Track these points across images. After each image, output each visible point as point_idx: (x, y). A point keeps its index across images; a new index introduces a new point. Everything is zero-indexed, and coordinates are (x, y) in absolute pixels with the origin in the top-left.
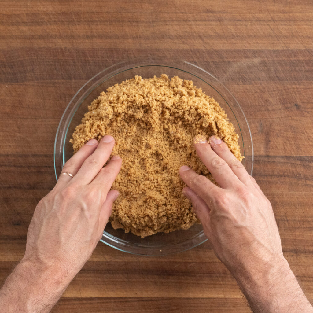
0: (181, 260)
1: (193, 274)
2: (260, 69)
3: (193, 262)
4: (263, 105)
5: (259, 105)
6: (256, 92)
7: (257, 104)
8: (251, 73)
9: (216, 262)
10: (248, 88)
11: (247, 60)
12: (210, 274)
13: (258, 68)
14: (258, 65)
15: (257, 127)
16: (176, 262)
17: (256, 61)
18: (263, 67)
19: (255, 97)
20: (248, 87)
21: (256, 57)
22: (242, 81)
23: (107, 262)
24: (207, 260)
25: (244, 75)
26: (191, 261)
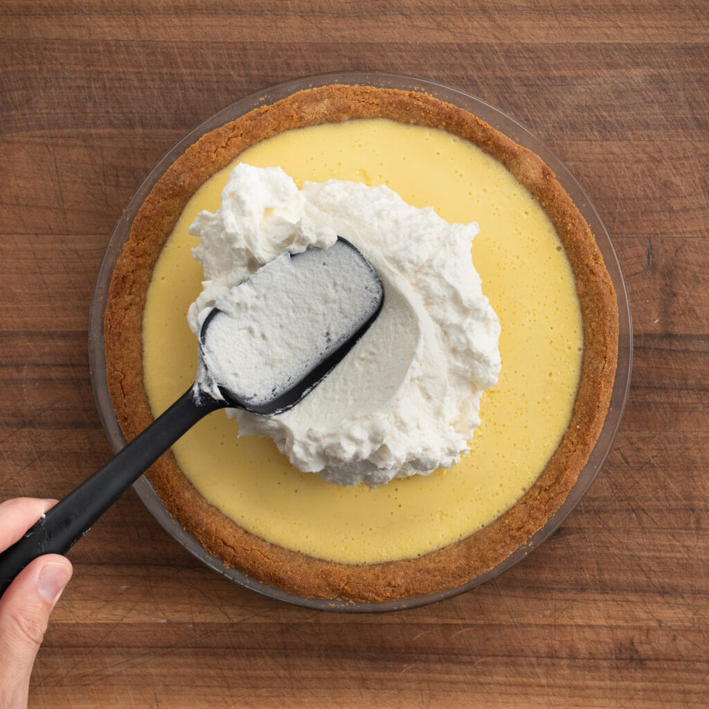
0: (433, 620)
1: (466, 658)
2: (648, 99)
3: (465, 626)
4: (658, 195)
5: (647, 197)
6: (639, 161)
7: (640, 194)
8: (624, 107)
9: (530, 625)
10: (616, 150)
11: (612, 72)
12: (512, 657)
13: (642, 95)
14: (643, 85)
15: (639, 256)
16: (419, 625)
17: (637, 74)
18: (657, 93)
19: (634, 175)
20: (615, 146)
21: (637, 65)
22: (599, 131)
23: (232, 625)
24: (505, 619)
25: (605, 114)
26: (460, 622)
